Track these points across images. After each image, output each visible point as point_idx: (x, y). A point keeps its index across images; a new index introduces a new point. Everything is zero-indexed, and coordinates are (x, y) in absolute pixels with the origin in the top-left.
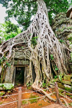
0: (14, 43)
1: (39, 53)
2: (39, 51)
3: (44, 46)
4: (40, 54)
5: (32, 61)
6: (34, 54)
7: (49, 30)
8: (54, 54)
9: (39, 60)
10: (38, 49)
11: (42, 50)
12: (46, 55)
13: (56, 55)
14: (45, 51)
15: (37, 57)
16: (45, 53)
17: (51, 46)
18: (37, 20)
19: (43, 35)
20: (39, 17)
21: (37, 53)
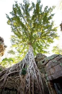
0: (10, 72)
1: (27, 83)
2: (27, 81)
3: (31, 77)
4: (27, 85)
5: (19, 92)
6: (22, 84)
7: (34, 63)
10: (26, 79)
11: (29, 80)
14: (31, 81)
15: (24, 88)
16: (31, 84)
17: (35, 77)
18: (28, 55)
19: (31, 67)
20: (29, 53)
21: (25, 83)
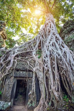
0: (17, 52)
1: (45, 63)
2: (45, 60)
3: (51, 55)
4: (46, 65)
5: (36, 73)
7: (56, 37)
8: (64, 65)
9: (45, 72)
10: (44, 58)
11: (48, 59)
12: (53, 66)
13: (67, 65)
14: (52, 61)
15: (42, 68)
16: (52, 64)
17: (59, 55)
18: (44, 29)
19: (50, 43)
21: (42, 63)
